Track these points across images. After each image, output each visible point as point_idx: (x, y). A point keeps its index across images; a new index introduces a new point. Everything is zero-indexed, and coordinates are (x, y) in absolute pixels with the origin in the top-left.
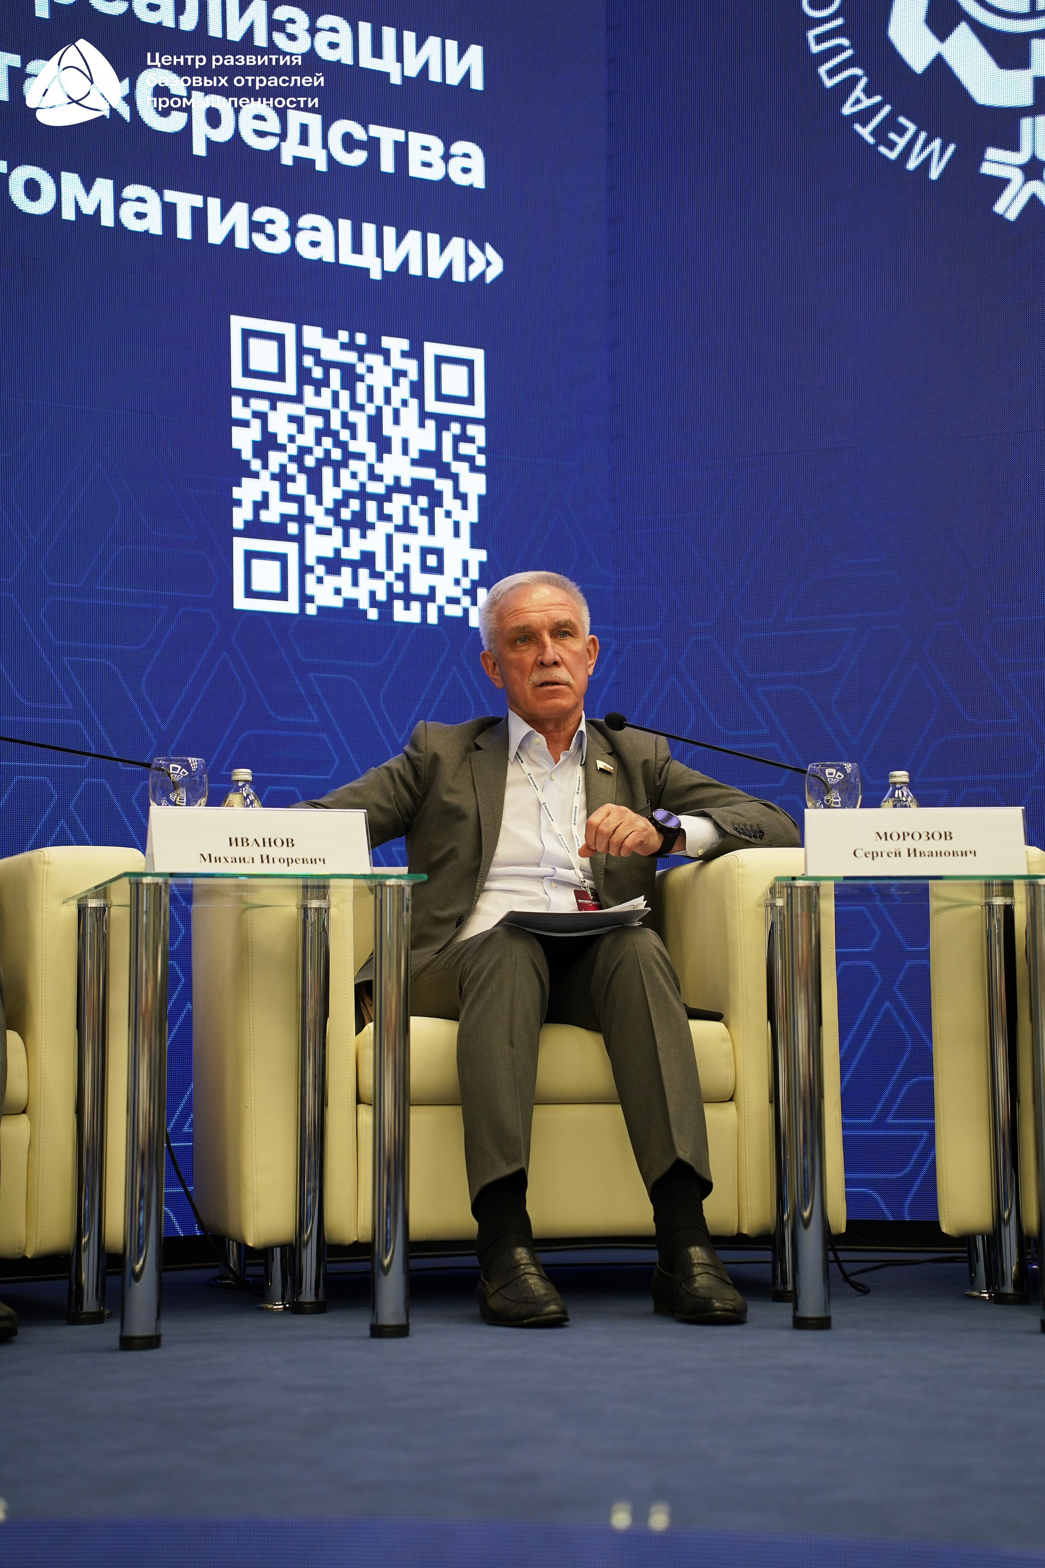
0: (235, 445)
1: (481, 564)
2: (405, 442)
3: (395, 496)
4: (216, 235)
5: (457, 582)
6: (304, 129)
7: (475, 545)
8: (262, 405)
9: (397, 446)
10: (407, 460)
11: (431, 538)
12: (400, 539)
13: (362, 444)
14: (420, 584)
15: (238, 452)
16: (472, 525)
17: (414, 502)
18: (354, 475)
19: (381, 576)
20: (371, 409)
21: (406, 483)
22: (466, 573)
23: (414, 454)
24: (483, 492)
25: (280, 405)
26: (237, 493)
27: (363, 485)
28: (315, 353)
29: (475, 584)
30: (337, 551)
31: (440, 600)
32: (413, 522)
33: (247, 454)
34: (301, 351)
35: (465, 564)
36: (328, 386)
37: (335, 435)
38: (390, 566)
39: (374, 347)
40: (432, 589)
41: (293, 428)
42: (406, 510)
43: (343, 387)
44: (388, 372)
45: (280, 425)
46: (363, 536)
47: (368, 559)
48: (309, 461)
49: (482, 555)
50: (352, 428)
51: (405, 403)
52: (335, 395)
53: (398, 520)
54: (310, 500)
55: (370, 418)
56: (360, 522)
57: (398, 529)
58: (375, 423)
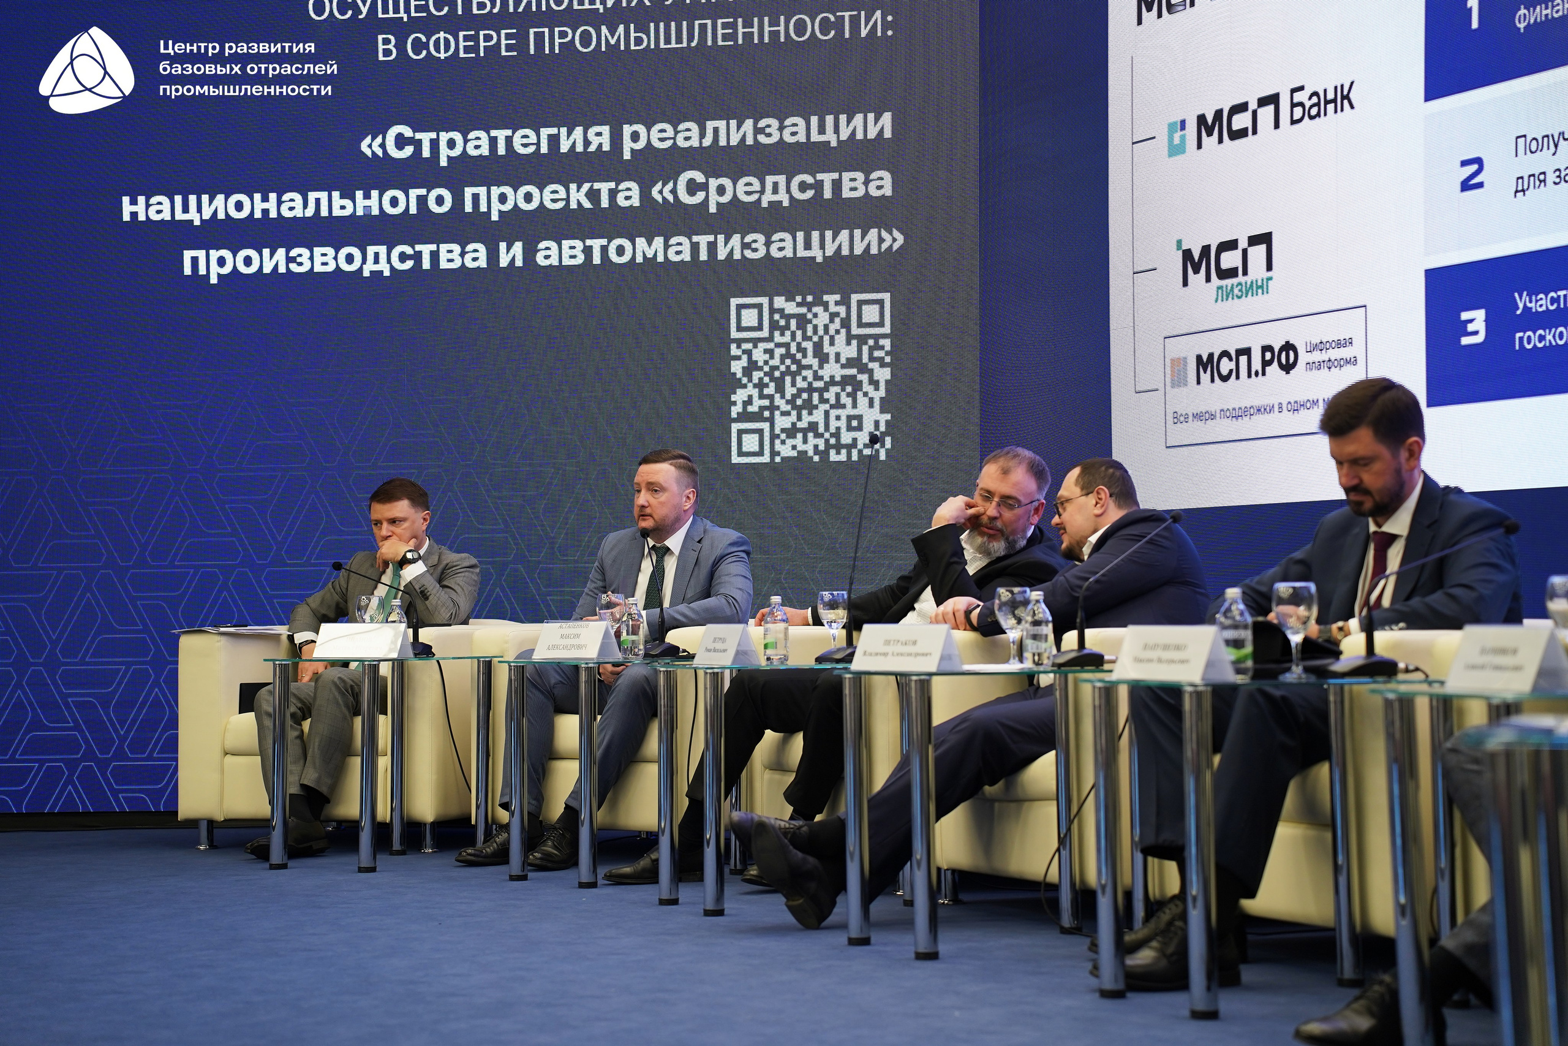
2: (838, 355)
4: (722, 255)
6: (776, 186)
14: (846, 438)
15: (735, 374)
16: (881, 398)
18: (805, 379)
19: (822, 436)
20: (815, 339)
31: (860, 446)
36: (789, 329)
49: (888, 417)
51: (838, 332)
53: (833, 401)
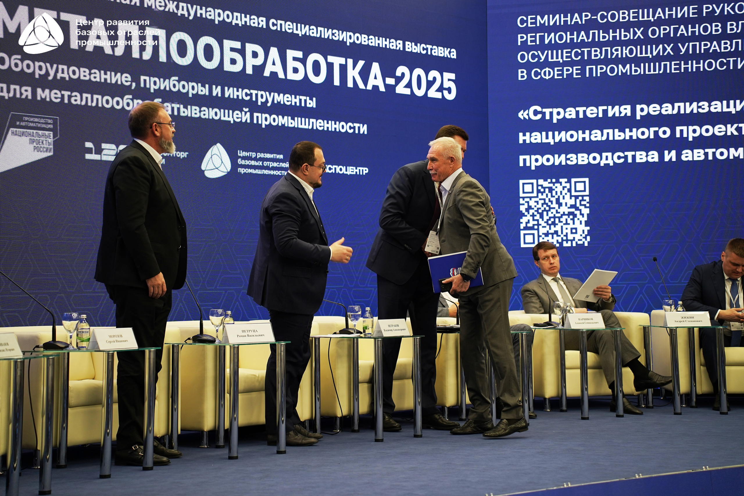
0: (521, 210)
1: (588, 230)
3: (563, 217)
5: (581, 235)
7: (586, 226)
8: (528, 200)
9: (564, 204)
10: (567, 207)
11: (574, 225)
12: (565, 227)
13: (555, 205)
17: (569, 217)
21: (566, 213)
22: (583, 232)
23: (569, 206)
24: (588, 212)
25: (532, 199)
26: (521, 220)
27: (555, 215)
28: (542, 186)
29: (586, 235)
30: (548, 231)
32: (568, 222)
33: (524, 211)
34: (538, 185)
35: (583, 231)
37: (547, 204)
38: (562, 233)
39: (558, 182)
40: (574, 238)
41: (536, 204)
42: (566, 220)
43: (549, 192)
44: (561, 187)
45: (532, 203)
46: (555, 227)
47: (556, 232)
48: (540, 211)
50: (552, 202)
52: (547, 195)
54: (540, 220)
55: (556, 199)
56: (554, 223)
57: (564, 224)
58: (558, 200)
